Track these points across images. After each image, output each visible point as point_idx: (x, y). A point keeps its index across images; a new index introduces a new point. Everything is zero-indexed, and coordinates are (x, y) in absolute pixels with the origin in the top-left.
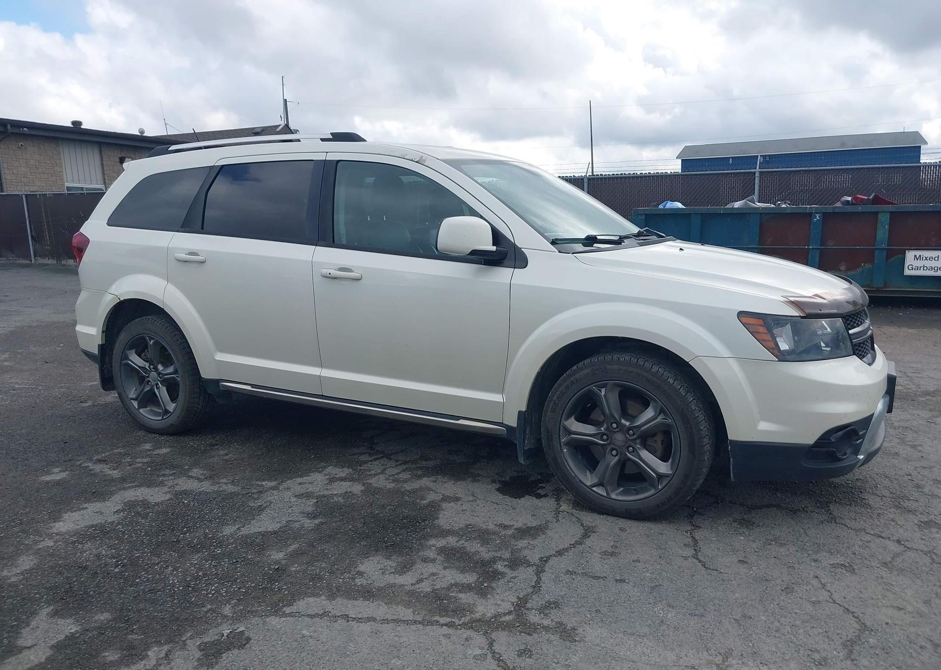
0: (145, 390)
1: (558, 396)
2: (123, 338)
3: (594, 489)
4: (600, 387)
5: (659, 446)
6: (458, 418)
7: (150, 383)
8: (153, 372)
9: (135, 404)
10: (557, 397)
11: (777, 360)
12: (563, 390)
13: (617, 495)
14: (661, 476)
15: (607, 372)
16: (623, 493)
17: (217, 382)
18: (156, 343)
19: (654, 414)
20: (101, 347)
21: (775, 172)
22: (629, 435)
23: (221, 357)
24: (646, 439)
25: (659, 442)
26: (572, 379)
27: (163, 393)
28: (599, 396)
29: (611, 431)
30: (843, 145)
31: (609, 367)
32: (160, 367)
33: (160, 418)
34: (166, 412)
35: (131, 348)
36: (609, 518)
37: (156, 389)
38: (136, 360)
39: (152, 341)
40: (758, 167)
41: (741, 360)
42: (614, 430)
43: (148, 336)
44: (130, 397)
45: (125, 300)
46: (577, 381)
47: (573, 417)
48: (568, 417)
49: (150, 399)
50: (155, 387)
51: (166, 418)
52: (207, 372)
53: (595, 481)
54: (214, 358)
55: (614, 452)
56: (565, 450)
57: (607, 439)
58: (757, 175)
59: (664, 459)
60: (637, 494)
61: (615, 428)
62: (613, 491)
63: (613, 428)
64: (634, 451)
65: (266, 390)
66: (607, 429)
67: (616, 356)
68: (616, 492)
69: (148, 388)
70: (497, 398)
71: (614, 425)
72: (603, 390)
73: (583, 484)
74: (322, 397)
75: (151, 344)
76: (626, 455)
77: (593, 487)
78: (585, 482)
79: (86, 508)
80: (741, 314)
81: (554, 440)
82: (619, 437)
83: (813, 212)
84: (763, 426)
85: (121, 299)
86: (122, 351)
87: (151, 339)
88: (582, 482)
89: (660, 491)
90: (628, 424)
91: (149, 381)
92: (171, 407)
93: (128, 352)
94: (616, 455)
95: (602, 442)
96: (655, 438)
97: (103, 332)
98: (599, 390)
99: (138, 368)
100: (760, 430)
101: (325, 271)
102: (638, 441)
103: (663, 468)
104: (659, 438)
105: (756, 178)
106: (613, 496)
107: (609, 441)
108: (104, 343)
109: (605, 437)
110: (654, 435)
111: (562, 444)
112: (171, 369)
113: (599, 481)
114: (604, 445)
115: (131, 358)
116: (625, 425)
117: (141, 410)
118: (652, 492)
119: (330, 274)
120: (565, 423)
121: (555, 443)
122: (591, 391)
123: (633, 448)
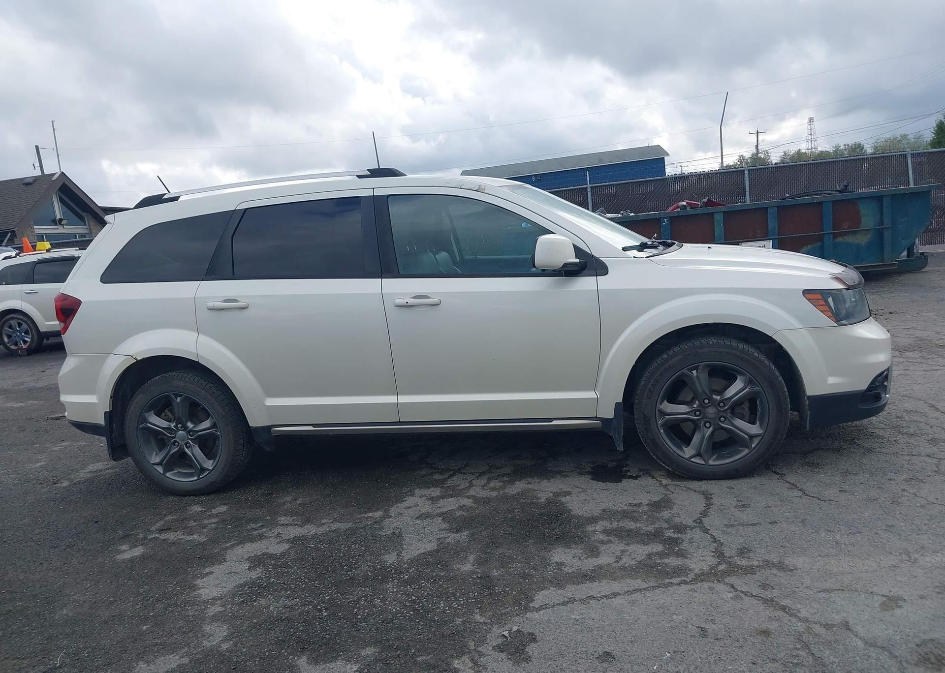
0: (172, 452)
1: (653, 383)
2: (140, 399)
3: (692, 460)
4: (691, 370)
5: (747, 412)
6: (551, 420)
7: (176, 443)
8: (180, 432)
9: (160, 469)
10: (652, 385)
11: (837, 325)
12: (657, 377)
13: (714, 460)
14: (752, 437)
15: (699, 356)
16: (718, 459)
17: (268, 429)
18: (186, 399)
19: (743, 385)
20: (109, 416)
21: (604, 186)
22: (720, 407)
23: (271, 402)
24: (735, 408)
25: (747, 409)
26: (665, 366)
27: (195, 452)
28: (691, 378)
29: (703, 407)
30: (600, 160)
31: (700, 351)
32: (190, 425)
33: (196, 478)
34: (203, 470)
35: (149, 411)
36: (710, 482)
37: (186, 449)
38: (156, 421)
39: (179, 399)
40: (588, 183)
41: (811, 329)
42: (706, 405)
43: (173, 394)
44: (152, 462)
45: (143, 359)
46: (670, 367)
47: (665, 401)
48: (661, 403)
49: (180, 460)
50: (185, 446)
51: (202, 478)
52: (255, 420)
53: (693, 452)
54: (264, 405)
55: (708, 425)
56: (662, 431)
57: (700, 414)
58: (589, 190)
59: (752, 422)
60: (730, 457)
61: (708, 403)
62: (709, 459)
63: (706, 404)
64: (725, 420)
65: (336, 427)
66: (700, 405)
67: (704, 341)
68: (712, 459)
69: (176, 449)
70: (591, 395)
71: (706, 401)
72: (694, 372)
73: (682, 457)
74: (400, 423)
75: (178, 401)
76: (719, 425)
77: (691, 458)
78: (683, 456)
79: (211, 573)
80: (806, 292)
81: (652, 423)
82: (711, 411)
83: (661, 218)
84: (831, 380)
85: (139, 359)
86: (139, 414)
87: (177, 396)
88: (680, 456)
89: (753, 449)
90: (718, 398)
91: (176, 441)
92: (209, 464)
93: (146, 415)
94: (710, 427)
95: (696, 418)
96: (742, 406)
97: (111, 398)
98: (690, 372)
99: (161, 430)
100: (829, 384)
101: (399, 301)
102: (728, 411)
103: (755, 429)
104: (746, 406)
105: (588, 193)
106: (711, 462)
107: (702, 416)
108: (111, 409)
109: (698, 413)
110: (743, 403)
111: (659, 426)
112: (206, 424)
113: (696, 452)
114: (698, 420)
115: (150, 420)
116: (717, 400)
117: (168, 475)
118: (746, 451)
119: (407, 303)
120: (660, 407)
121: (653, 425)
122: (683, 374)
123: (724, 417)
